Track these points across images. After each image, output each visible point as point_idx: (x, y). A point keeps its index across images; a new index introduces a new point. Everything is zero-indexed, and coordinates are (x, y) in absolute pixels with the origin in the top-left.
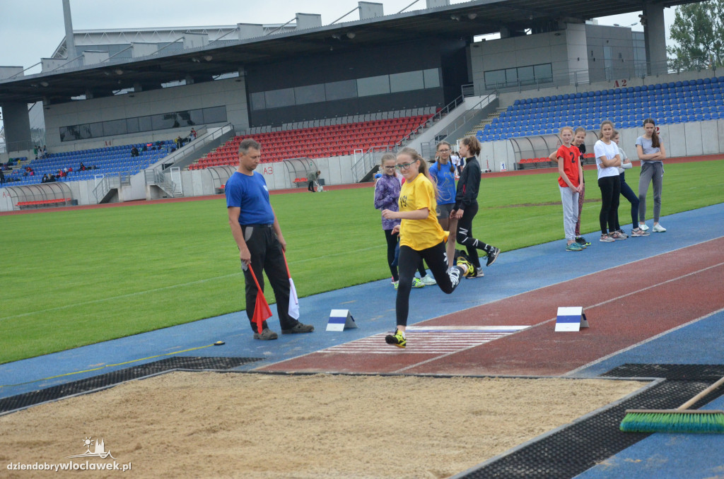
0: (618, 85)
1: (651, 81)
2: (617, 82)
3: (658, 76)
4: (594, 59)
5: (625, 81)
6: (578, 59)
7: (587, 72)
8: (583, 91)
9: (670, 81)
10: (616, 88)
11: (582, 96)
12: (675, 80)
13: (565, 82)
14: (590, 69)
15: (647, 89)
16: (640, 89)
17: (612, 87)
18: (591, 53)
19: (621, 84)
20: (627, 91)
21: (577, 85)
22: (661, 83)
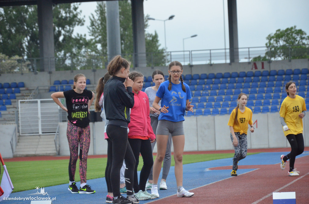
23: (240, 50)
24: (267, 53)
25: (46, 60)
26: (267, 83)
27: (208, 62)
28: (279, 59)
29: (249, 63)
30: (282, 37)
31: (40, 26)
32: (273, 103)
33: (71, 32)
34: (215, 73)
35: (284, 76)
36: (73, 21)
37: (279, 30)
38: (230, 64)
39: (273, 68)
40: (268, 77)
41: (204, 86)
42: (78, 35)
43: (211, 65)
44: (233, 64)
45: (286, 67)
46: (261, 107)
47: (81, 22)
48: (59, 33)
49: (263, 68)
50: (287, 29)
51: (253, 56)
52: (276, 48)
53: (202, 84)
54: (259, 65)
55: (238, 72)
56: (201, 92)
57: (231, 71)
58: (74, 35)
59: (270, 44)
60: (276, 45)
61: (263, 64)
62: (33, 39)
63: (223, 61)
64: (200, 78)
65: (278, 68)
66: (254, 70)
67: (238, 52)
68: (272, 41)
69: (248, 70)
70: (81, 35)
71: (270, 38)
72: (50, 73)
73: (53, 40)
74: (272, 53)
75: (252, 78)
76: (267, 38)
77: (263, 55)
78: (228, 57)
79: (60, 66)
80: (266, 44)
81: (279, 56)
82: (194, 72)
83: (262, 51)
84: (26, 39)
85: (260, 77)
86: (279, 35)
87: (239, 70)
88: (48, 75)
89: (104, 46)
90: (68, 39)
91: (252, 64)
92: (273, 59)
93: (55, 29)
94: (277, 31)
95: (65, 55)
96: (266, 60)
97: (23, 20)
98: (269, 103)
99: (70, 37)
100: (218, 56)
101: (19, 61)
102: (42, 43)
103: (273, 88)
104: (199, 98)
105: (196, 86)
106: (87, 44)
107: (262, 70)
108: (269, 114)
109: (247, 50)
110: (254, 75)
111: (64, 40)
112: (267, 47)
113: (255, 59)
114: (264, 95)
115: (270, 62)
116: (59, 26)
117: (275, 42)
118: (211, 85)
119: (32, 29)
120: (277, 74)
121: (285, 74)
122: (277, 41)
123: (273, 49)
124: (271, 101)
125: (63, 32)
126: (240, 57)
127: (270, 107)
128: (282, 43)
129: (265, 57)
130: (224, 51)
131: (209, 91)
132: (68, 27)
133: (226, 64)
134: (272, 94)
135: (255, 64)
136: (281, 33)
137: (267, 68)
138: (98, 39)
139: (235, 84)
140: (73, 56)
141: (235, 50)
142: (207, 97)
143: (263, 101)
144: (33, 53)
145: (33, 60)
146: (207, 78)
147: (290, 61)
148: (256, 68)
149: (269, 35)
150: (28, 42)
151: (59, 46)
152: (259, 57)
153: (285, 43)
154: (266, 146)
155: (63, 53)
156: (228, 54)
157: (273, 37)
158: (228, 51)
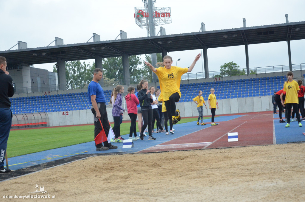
0: (46, 94)
1: (61, 93)
2: (46, 92)
3: (64, 91)
4: (33, 83)
5: (49, 92)
6: (27, 82)
7: (31, 88)
8: (30, 96)
9: (69, 93)
10: (45, 95)
11: (29, 98)
12: (72, 92)
13: (22, 92)
14: (31, 87)
15: (59, 96)
16: (56, 96)
17: (43, 94)
18: (32, 80)
19: (47, 93)
20: (50, 97)
21: (27, 93)
22: (65, 94)
23: (209, 73)
24: (221, 74)
25: (126, 80)
26: (221, 86)
27: (196, 78)
28: (226, 76)
29: (213, 78)
30: (227, 66)
31: (123, 66)
32: (224, 95)
33: (136, 67)
34: (199, 83)
35: (228, 83)
36: (137, 62)
37: (226, 63)
38: (205, 79)
39: (224, 80)
40: (222, 84)
41: (194, 88)
42: (139, 68)
43: (197, 79)
44: (206, 78)
45: (229, 79)
46: (219, 97)
47: (140, 63)
48: (131, 68)
49: (219, 80)
50: (229, 63)
51: (214, 75)
52: (225, 71)
53: (193, 88)
54: (218, 79)
55: (209, 82)
56: (193, 91)
57: (206, 81)
58: (137, 68)
59: (222, 69)
60: (224, 70)
61: (219, 78)
62: (120, 71)
63: (202, 78)
64: (192, 85)
65: (226, 80)
66: (216, 81)
67: (208, 73)
68: (223, 68)
69: (213, 81)
70: (140, 68)
71: (222, 67)
72: (128, 85)
73: (129, 71)
74: (223, 73)
75: (215, 84)
76: (221, 67)
77: (219, 74)
78: (204, 76)
79: (132, 82)
80: (220, 70)
81: (226, 75)
82: (190, 83)
83: (219, 73)
84: (117, 71)
85: (218, 84)
86: (226, 66)
87: (209, 81)
88: (127, 86)
89: (151, 73)
90: (135, 70)
91: (215, 78)
92: (223, 76)
93: (129, 67)
94: (225, 64)
95: (134, 77)
96: (220, 76)
97: (116, 63)
98: (222, 95)
99: (136, 70)
100: (200, 76)
101: (115, 80)
102: (124, 72)
103: (224, 89)
104: (192, 94)
105: (191, 89)
106: (143, 72)
107: (219, 81)
108: (223, 99)
109: (212, 72)
110: (216, 83)
111: (133, 71)
112: (221, 71)
113: (216, 76)
114: (220, 91)
115: (222, 77)
116: (131, 65)
117: (224, 69)
118: (197, 88)
119: (120, 67)
120: (226, 82)
121: (229, 82)
122: (225, 68)
123: (223, 72)
124: (223, 94)
125: (133, 68)
126: (209, 75)
127: (223, 97)
128: (227, 69)
129: (220, 75)
130: (202, 73)
131: (197, 91)
132: (135, 65)
133: (203, 79)
134: (224, 91)
135: (216, 78)
136: (226, 65)
137: (221, 80)
138: (147, 70)
139: (208, 87)
140: (138, 78)
141: (207, 73)
142: (196, 93)
143: (220, 94)
144: (121, 77)
145: (121, 80)
146: (196, 85)
147: (231, 77)
148: (216, 80)
149: (222, 66)
150: (118, 73)
151: (131, 74)
152: (218, 75)
153: (228, 69)
154: (222, 114)
155: (133, 77)
156: (204, 74)
157: (223, 67)
158: (204, 73)
